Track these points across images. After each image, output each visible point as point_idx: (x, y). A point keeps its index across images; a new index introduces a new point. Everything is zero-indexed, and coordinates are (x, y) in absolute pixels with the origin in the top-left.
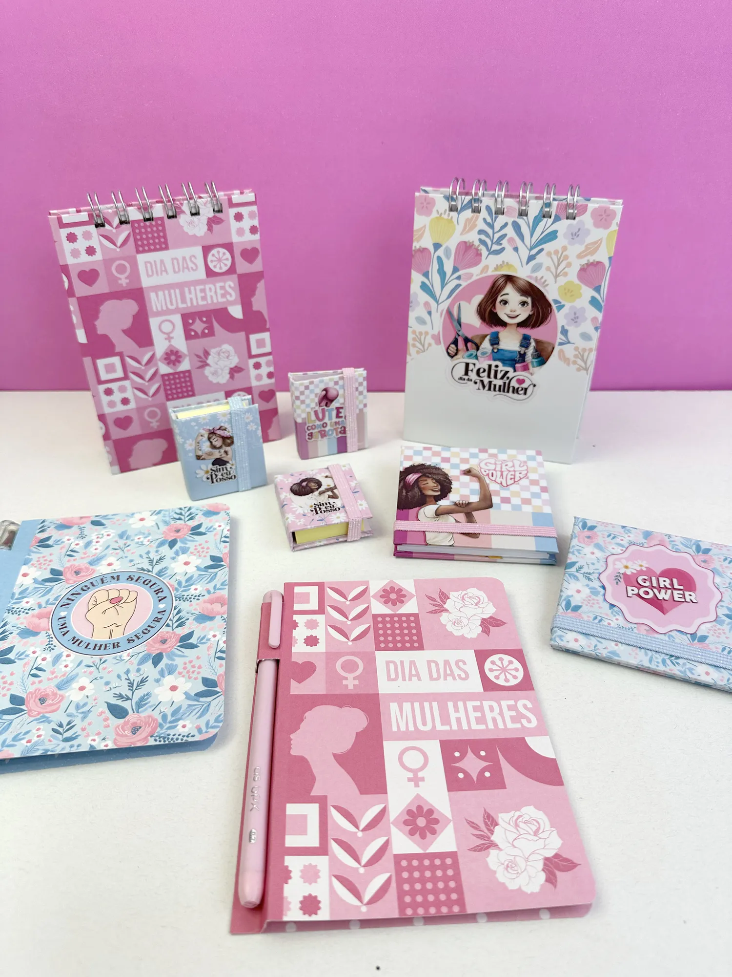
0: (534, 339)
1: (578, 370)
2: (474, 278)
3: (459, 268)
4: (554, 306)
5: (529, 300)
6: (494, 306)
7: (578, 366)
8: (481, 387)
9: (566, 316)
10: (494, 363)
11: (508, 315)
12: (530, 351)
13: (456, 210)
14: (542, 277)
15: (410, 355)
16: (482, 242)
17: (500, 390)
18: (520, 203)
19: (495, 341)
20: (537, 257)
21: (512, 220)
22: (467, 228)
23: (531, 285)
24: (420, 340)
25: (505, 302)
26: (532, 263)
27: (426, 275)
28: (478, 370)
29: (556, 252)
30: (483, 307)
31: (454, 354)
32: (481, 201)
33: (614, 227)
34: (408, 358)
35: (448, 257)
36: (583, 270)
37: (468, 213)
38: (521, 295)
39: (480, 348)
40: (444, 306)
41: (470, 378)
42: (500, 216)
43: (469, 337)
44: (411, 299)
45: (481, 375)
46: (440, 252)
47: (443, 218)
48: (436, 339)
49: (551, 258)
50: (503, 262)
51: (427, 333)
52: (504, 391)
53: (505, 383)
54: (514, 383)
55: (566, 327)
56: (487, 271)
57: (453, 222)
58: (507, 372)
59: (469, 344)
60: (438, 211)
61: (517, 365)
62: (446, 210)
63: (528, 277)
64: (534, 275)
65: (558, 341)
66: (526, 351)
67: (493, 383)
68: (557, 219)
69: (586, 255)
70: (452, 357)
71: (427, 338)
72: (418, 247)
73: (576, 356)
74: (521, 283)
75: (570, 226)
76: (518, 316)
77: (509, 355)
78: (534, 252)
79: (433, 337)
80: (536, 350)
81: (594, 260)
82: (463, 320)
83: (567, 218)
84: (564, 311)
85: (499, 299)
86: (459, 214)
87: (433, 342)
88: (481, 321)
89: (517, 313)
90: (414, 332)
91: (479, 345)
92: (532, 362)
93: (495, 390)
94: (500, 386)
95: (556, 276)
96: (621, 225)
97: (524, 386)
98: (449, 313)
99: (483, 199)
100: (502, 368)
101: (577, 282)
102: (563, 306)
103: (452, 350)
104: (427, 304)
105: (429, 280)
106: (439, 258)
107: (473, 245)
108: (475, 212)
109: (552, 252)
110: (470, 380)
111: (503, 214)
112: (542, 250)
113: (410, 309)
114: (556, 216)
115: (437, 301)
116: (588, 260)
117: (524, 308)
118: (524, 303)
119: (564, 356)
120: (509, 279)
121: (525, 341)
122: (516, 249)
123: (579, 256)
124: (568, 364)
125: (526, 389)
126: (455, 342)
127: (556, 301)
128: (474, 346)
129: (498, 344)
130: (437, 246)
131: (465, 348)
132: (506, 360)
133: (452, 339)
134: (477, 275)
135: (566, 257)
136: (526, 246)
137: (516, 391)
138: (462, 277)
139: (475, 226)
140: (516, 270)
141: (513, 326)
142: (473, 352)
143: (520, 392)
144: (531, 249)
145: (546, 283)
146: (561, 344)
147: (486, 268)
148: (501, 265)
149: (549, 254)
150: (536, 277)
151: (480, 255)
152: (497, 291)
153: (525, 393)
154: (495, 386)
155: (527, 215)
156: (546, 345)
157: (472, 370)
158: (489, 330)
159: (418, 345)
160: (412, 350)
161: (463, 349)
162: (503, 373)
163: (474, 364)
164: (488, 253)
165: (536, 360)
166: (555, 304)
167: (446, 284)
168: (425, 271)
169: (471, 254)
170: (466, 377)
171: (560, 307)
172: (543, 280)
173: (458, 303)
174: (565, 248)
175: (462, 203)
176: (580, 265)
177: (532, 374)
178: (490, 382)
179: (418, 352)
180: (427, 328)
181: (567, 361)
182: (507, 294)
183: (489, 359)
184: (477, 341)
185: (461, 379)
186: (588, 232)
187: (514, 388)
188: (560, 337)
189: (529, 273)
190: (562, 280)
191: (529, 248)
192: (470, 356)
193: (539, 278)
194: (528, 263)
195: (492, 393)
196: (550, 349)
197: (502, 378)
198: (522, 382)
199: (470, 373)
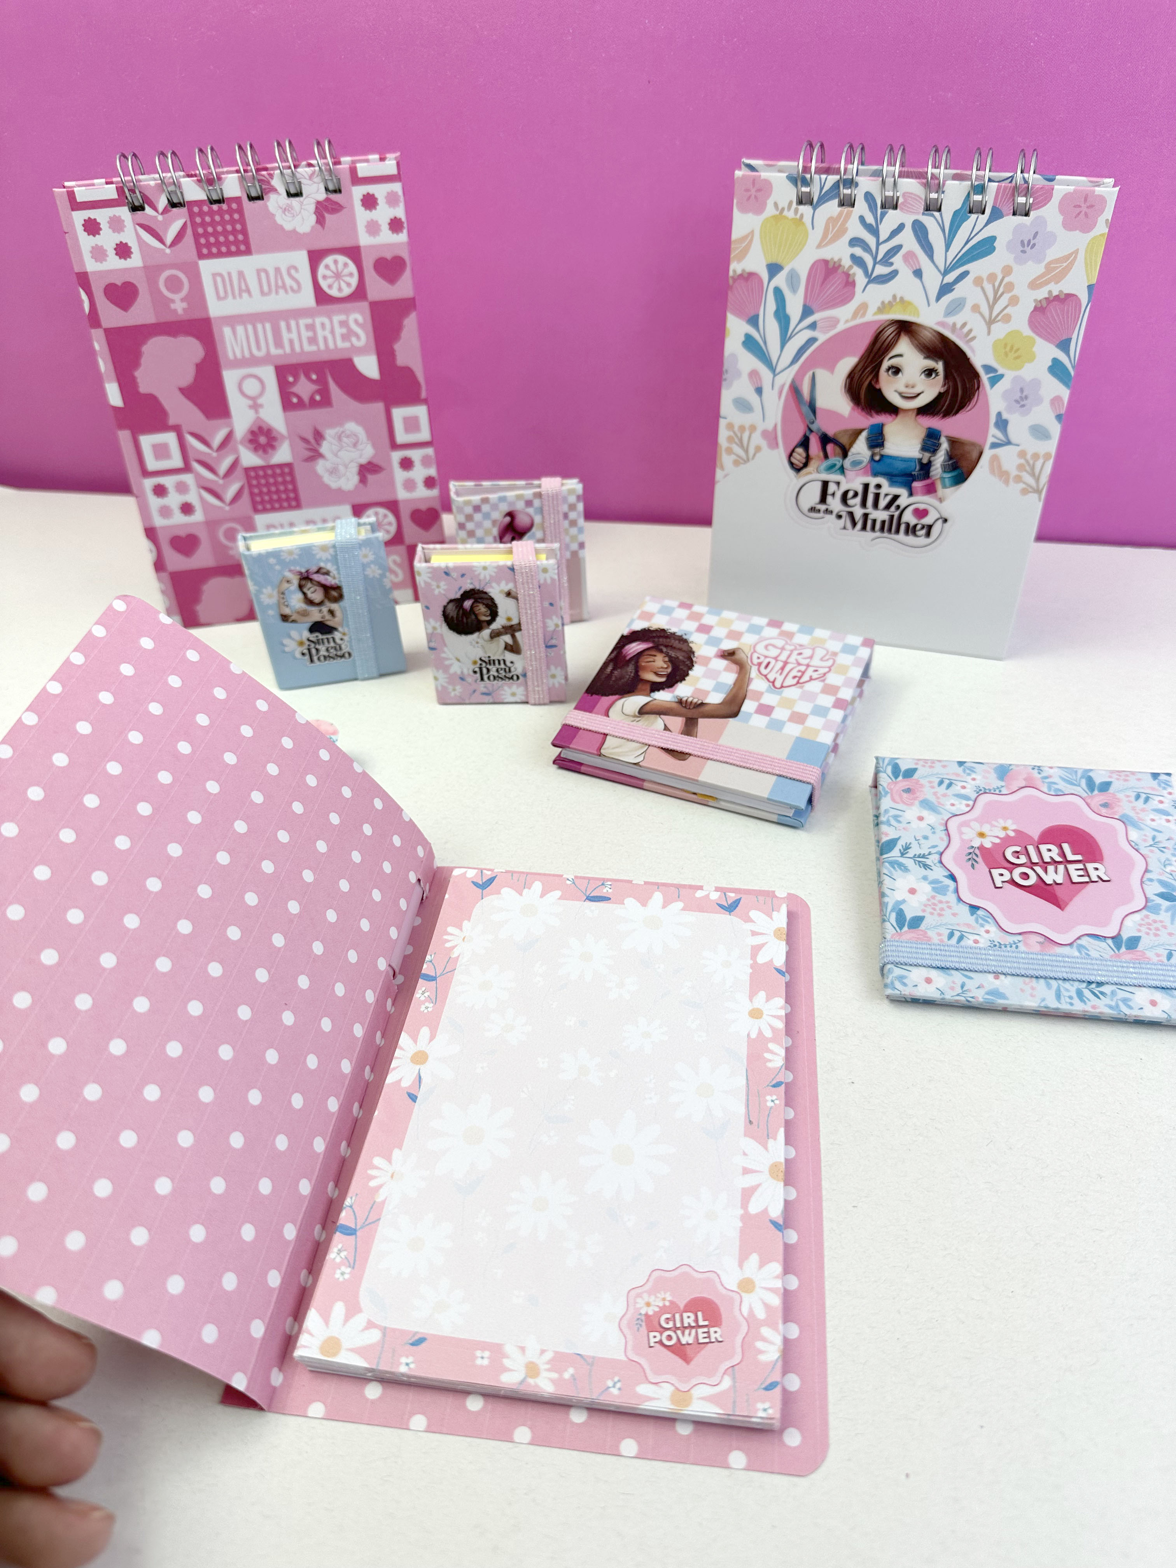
0: (946, 437)
1: (1024, 492)
2: (841, 327)
3: (814, 307)
4: (984, 377)
5: (940, 366)
6: (876, 377)
7: (1024, 486)
8: (849, 524)
9: (1006, 395)
10: (873, 481)
11: (901, 394)
12: (940, 459)
13: (811, 203)
14: (964, 325)
15: (722, 468)
16: (857, 261)
17: (882, 529)
18: (927, 186)
19: (877, 440)
20: (958, 287)
21: (914, 217)
22: (830, 237)
23: (943, 339)
24: (741, 440)
25: (897, 370)
26: (947, 299)
27: (753, 321)
28: (845, 494)
29: (992, 277)
30: (856, 377)
31: (801, 465)
32: (857, 185)
33: (1101, 228)
34: (719, 474)
35: (794, 289)
36: (1039, 309)
37: (832, 207)
38: (926, 358)
39: (850, 454)
40: (786, 378)
41: (830, 508)
42: (891, 212)
43: (831, 433)
44: (727, 365)
45: (850, 502)
46: (780, 280)
47: (786, 218)
48: (770, 438)
49: (983, 289)
50: (894, 297)
51: (753, 428)
52: (890, 530)
53: (892, 517)
54: (909, 517)
55: (1005, 416)
56: (864, 315)
57: (803, 224)
58: (896, 497)
59: (830, 447)
60: (776, 205)
61: (916, 484)
62: (791, 203)
63: (938, 323)
64: (950, 320)
65: (990, 440)
66: (932, 459)
67: (871, 517)
68: (996, 215)
69: (1047, 283)
70: (798, 470)
71: (754, 435)
72: (739, 272)
73: (1020, 467)
74: (927, 336)
75: (1018, 229)
76: (919, 395)
77: (900, 466)
78: (950, 278)
79: (765, 434)
80: (950, 456)
81: (1061, 291)
82: (820, 403)
83: (1014, 214)
84: (1003, 386)
85: (886, 364)
86: (815, 209)
87: (764, 444)
88: (851, 404)
89: (917, 390)
90: (730, 426)
91: (847, 447)
92: (942, 479)
93: (873, 528)
94: (883, 522)
95: (990, 322)
96: (1113, 225)
97: (927, 521)
98: (795, 390)
99: (859, 179)
100: (887, 489)
101: (1027, 332)
102: (1002, 376)
103: (798, 457)
104: (754, 375)
105: (758, 329)
106: (778, 292)
107: (840, 266)
108: (843, 205)
109: (985, 277)
110: (828, 512)
111: (895, 207)
112: (965, 274)
113: (724, 384)
114: (994, 208)
115: (772, 368)
116: (1050, 292)
117: (930, 380)
118: (930, 372)
119: (1000, 467)
120: (905, 328)
121: (931, 440)
122: (918, 273)
123: (1034, 285)
124: (1007, 482)
125: (930, 527)
126: (805, 443)
127: (988, 369)
128: (838, 450)
129: (881, 445)
130: (774, 269)
131: (821, 454)
132: (896, 476)
133: (798, 437)
134: (847, 321)
135: (1010, 287)
136: (937, 267)
137: (911, 530)
138: (819, 325)
139: (843, 231)
140: (917, 312)
141: (910, 413)
142: (836, 460)
143: (919, 533)
144: (946, 273)
145: (971, 336)
146: (994, 446)
147: (863, 308)
148: (890, 302)
149: (978, 281)
150: (954, 324)
151: (853, 284)
152: (882, 350)
153: (928, 534)
154: (874, 521)
155: (939, 210)
156: (967, 448)
157: (833, 494)
158: (865, 421)
159: (737, 449)
160: (726, 460)
161: (818, 456)
162: (889, 498)
163: (838, 483)
164: (867, 280)
165: (949, 475)
166: (987, 373)
167: (790, 338)
168: (752, 314)
169: (837, 281)
170: (823, 507)
171: (996, 379)
172: (966, 330)
173: (810, 373)
174: (1007, 270)
175: (821, 189)
176: (1035, 300)
177: (941, 500)
178: (866, 516)
179: (736, 463)
180: (754, 418)
181: (1004, 476)
182: (900, 355)
183: (865, 474)
184: (844, 440)
185: (813, 509)
186: (1052, 238)
187: (908, 525)
188: (994, 434)
189: (940, 318)
190: (1000, 330)
191: (942, 271)
192: (830, 468)
193: (958, 326)
194: (938, 299)
195: (869, 535)
196: (975, 455)
197: (888, 507)
198: (921, 513)
199: (829, 499)
